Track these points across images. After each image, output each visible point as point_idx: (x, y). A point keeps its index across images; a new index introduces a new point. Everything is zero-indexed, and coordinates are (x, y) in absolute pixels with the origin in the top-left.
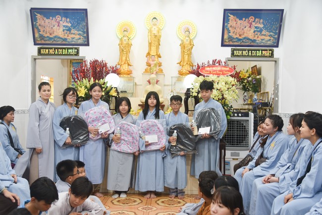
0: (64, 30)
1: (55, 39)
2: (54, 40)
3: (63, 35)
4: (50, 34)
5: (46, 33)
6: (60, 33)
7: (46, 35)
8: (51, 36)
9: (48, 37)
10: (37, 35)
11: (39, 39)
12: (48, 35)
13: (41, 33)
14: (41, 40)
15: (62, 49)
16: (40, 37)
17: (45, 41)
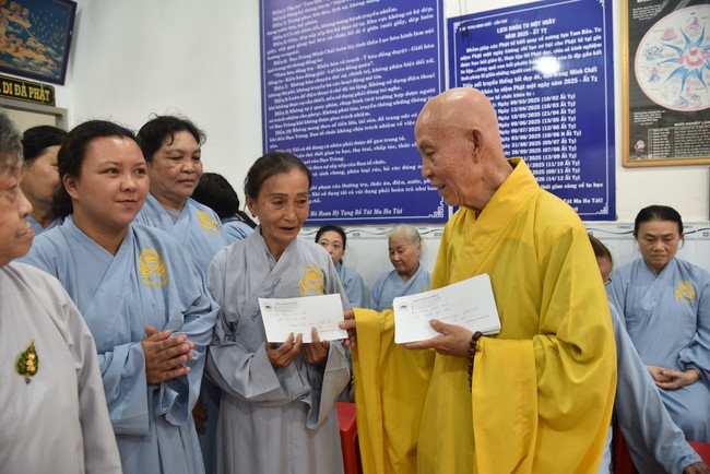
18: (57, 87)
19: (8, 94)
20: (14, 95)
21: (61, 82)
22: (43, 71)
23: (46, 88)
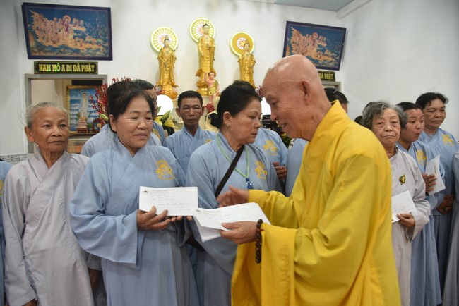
0: (74, 37)
1: (62, 50)
2: (60, 51)
3: (74, 44)
4: (54, 43)
5: (48, 41)
6: (69, 42)
7: (47, 44)
8: (55, 46)
9: (50, 46)
10: (32, 44)
11: (36, 50)
12: (50, 43)
13: (38, 40)
14: (39, 51)
15: (72, 64)
16: (38, 46)
17: (45, 52)
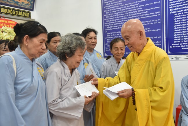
18: (31, 12)
19: (17, 15)
20: (19, 15)
21: (32, 10)
22: (27, 7)
23: (28, 12)
